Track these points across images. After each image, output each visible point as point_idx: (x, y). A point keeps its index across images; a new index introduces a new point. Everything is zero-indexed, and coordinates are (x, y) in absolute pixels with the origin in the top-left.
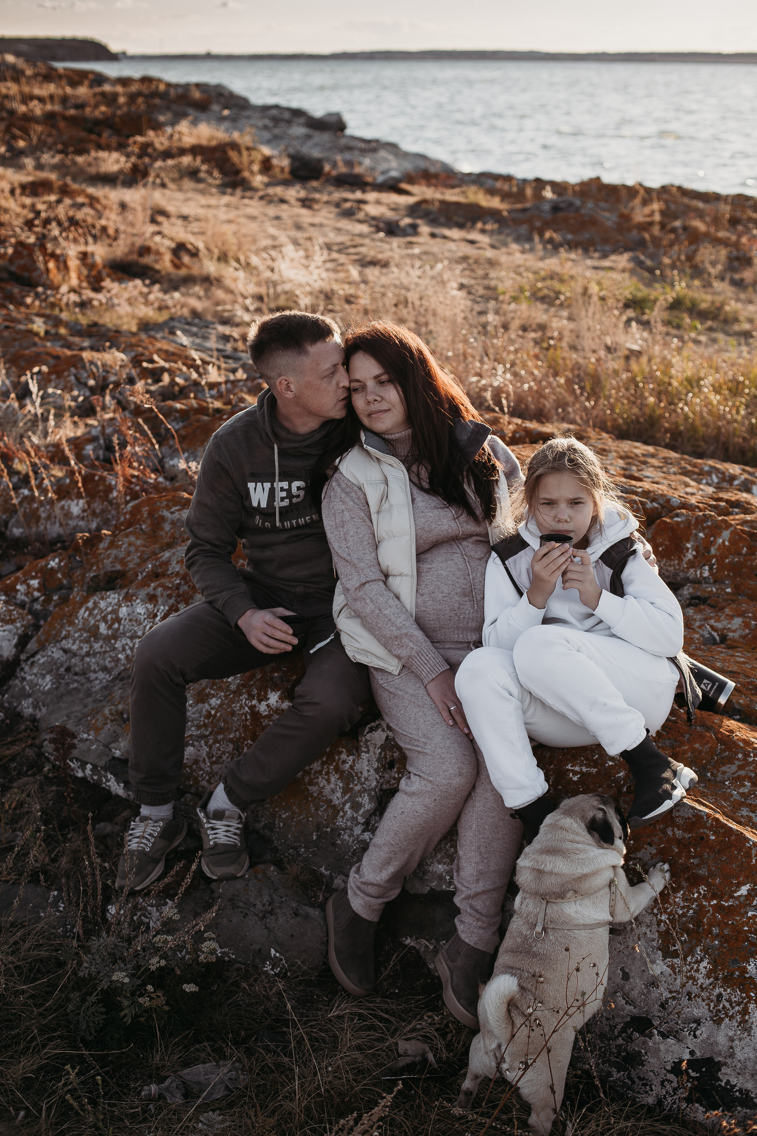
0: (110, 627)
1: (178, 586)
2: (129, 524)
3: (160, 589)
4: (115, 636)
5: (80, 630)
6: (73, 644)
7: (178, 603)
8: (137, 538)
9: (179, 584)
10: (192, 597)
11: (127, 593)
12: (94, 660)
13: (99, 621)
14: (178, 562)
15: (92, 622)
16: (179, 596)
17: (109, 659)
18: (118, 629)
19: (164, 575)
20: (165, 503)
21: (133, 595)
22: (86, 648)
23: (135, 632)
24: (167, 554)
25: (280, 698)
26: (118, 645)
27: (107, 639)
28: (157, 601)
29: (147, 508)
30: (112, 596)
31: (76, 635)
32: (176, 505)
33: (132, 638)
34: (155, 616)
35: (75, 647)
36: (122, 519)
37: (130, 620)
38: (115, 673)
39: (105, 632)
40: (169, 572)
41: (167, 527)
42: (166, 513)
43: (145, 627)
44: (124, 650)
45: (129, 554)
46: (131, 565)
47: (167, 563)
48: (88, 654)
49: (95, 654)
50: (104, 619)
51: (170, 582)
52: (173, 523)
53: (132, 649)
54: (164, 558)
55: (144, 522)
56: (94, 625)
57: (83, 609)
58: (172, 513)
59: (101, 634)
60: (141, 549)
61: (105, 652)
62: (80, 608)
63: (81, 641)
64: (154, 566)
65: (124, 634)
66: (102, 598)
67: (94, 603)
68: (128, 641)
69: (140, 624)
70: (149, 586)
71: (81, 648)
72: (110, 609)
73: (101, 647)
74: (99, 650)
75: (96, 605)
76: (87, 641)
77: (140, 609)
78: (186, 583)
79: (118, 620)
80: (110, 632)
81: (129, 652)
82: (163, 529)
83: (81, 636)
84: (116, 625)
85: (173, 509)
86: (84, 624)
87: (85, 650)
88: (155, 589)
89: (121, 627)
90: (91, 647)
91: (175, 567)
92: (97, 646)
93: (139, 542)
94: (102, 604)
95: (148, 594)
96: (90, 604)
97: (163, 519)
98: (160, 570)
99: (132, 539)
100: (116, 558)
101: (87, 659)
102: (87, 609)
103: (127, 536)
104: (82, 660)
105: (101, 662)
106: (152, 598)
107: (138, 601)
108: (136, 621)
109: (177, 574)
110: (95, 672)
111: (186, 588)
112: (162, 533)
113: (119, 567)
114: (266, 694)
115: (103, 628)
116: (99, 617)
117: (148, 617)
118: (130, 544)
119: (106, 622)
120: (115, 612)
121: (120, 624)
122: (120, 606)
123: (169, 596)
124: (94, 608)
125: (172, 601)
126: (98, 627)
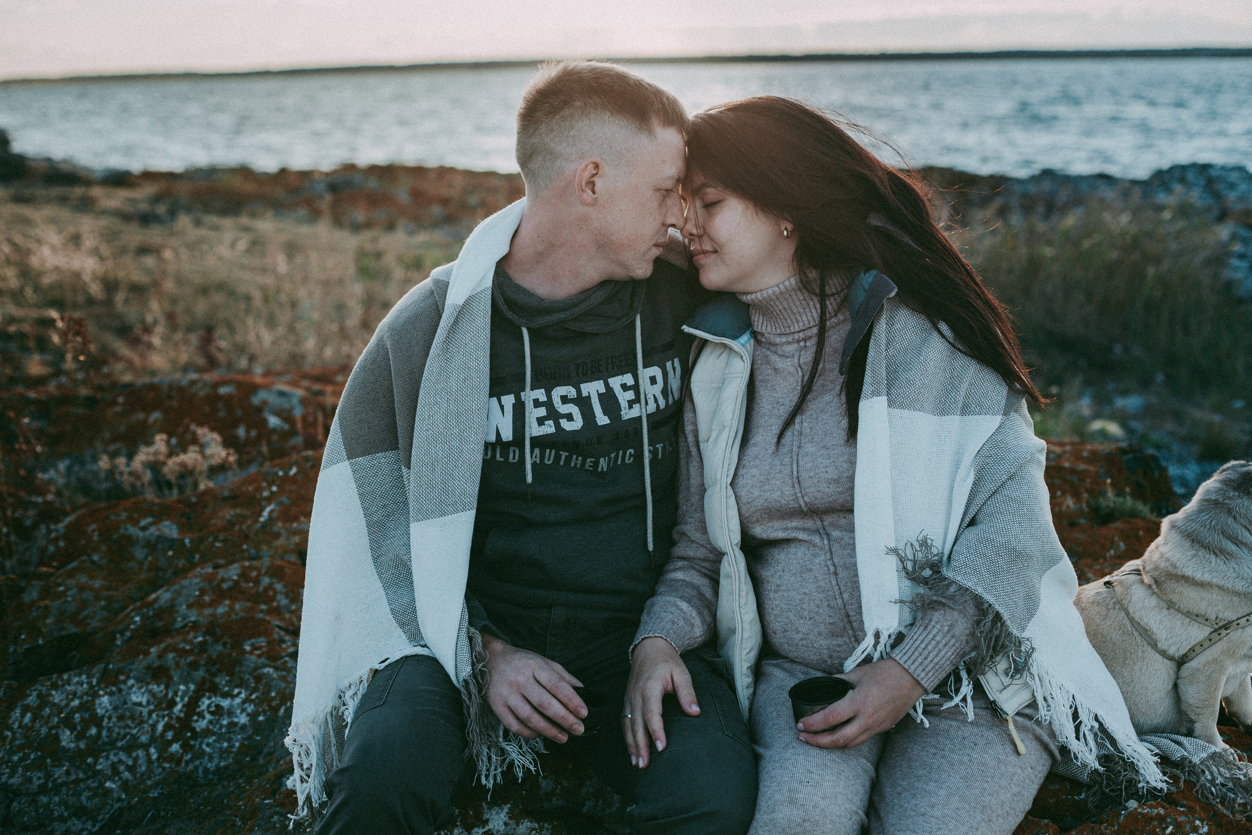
0: (80, 736)
1: (203, 647)
2: (66, 556)
3: (171, 655)
4: (95, 749)
5: (21, 748)
6: (12, 775)
7: (214, 675)
8: (92, 578)
9: (203, 644)
10: (239, 662)
11: (105, 670)
12: (57, 799)
13: (57, 727)
14: (189, 606)
15: (44, 730)
16: (211, 662)
17: (86, 794)
18: (99, 735)
19: (168, 631)
20: (124, 515)
21: (120, 672)
22: (37, 779)
23: (135, 738)
24: (164, 596)
25: (512, 816)
26: (102, 765)
27: (76, 758)
28: (170, 678)
29: (93, 527)
30: (76, 679)
31: (16, 758)
32: (145, 516)
33: (129, 749)
34: (172, 703)
35: (15, 780)
36: (51, 548)
37: (121, 718)
38: (104, 816)
39: (72, 745)
40: (178, 625)
41: (139, 553)
42: (132, 530)
43: (154, 726)
44: (116, 772)
45: (84, 605)
46: (94, 623)
47: (171, 609)
48: (43, 790)
49: (57, 788)
50: (68, 722)
51: (185, 641)
52: (151, 546)
53: (131, 769)
54: (162, 602)
55: (95, 550)
56: (49, 734)
57: (18, 711)
58: (144, 529)
59: (65, 750)
60: (105, 593)
61: (77, 781)
62: (11, 708)
63: (26, 768)
64: (144, 618)
65: (112, 744)
66: (55, 686)
67: (39, 696)
68: (123, 756)
69: (142, 722)
70: (146, 653)
71: (30, 780)
72: (76, 702)
73: (68, 773)
74: (64, 778)
75: (44, 700)
76: (38, 765)
77: (138, 697)
78: (216, 641)
79: (97, 721)
80: (82, 745)
81: (127, 775)
82: (132, 557)
83: (26, 757)
84: (93, 731)
85: (143, 523)
86: (26, 737)
87: (37, 782)
88: (161, 656)
89: (104, 733)
90: (48, 776)
91: (187, 615)
92: (59, 773)
93: (97, 584)
94: (57, 697)
95: (148, 668)
96: (32, 700)
97: (130, 540)
98: (160, 624)
99: (84, 579)
100: (62, 614)
101: (44, 799)
102: (26, 709)
103: (71, 574)
104: (34, 801)
105: (72, 800)
106: (159, 673)
107: (131, 682)
108: (132, 718)
109: (195, 626)
110: (62, 819)
111: (219, 648)
112: (132, 564)
113: (72, 629)
114: (479, 814)
115: (66, 738)
116: (56, 720)
117: (158, 707)
118: (82, 588)
119: (72, 728)
120: (87, 707)
121: (100, 727)
122: (96, 695)
123: (194, 666)
124: (41, 707)
125: (200, 673)
126: (57, 738)
